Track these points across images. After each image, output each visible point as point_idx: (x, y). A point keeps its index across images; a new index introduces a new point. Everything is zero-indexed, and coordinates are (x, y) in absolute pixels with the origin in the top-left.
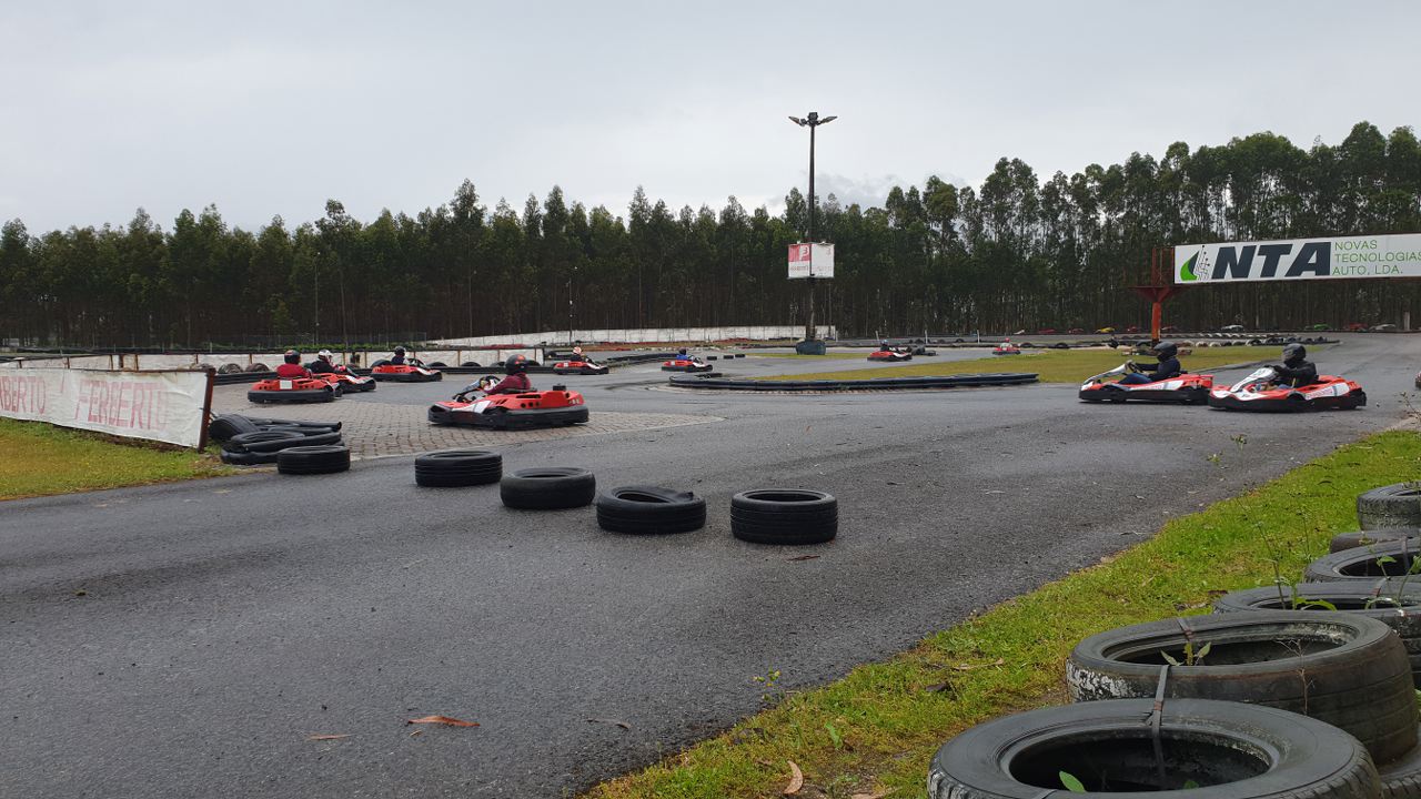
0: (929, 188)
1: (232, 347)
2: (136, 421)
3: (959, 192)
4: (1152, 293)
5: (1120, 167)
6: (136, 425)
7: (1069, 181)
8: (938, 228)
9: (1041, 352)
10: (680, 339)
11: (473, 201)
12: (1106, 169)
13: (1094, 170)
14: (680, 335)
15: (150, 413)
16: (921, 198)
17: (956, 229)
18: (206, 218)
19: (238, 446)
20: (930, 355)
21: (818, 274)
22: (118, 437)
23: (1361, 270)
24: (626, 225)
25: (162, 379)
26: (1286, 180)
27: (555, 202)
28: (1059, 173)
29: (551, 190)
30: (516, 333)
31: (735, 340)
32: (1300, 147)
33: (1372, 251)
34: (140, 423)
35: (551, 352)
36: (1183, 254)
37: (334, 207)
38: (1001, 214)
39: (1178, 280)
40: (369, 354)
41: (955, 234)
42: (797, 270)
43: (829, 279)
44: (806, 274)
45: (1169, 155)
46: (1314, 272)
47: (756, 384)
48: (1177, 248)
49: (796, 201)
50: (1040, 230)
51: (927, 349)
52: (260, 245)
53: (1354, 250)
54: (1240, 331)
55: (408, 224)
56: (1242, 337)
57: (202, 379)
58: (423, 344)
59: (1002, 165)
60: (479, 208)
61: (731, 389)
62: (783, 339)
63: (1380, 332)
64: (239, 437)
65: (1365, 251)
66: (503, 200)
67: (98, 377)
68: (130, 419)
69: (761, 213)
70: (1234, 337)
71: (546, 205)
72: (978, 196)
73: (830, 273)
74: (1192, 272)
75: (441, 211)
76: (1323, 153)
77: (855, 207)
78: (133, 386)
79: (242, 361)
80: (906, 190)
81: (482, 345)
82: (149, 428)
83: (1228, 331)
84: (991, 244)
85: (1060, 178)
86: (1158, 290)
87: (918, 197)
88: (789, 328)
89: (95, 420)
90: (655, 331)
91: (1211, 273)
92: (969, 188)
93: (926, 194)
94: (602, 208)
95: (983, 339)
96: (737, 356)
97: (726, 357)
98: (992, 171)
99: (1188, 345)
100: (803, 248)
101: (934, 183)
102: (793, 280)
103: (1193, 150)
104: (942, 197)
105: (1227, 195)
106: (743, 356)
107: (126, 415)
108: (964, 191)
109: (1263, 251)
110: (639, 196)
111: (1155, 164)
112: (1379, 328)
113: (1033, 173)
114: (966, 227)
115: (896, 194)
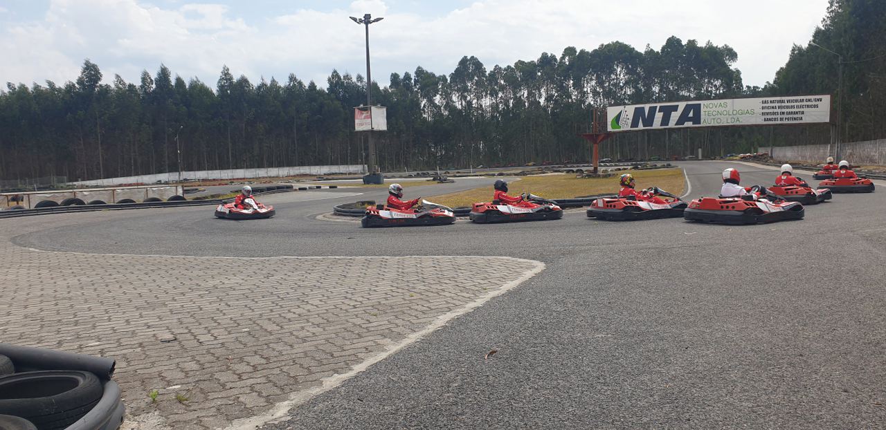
0: (417, 75)
3: (437, 78)
4: (594, 138)
7: (503, 70)
11: (98, 79)
12: (527, 63)
13: (520, 64)
16: (413, 81)
17: (437, 102)
21: (376, 128)
23: (719, 121)
24: (215, 91)
26: (630, 72)
28: (497, 66)
32: (638, 51)
33: (724, 109)
36: (612, 112)
39: (610, 129)
42: (361, 125)
43: (384, 131)
44: (369, 128)
45: (565, 54)
46: (692, 123)
48: (608, 109)
53: (714, 108)
59: (464, 62)
65: (720, 109)
71: (156, 80)
72: (449, 81)
73: (384, 127)
74: (618, 124)
75: (68, 86)
76: (652, 54)
80: (402, 76)
86: (597, 136)
87: (410, 80)
91: (630, 125)
92: (443, 75)
94: (198, 80)
98: (457, 65)
100: (365, 110)
101: (420, 72)
103: (578, 52)
104: (427, 81)
108: (440, 77)
109: (661, 109)
110: (226, 72)
113: (483, 66)
114: (443, 100)
115: (395, 77)
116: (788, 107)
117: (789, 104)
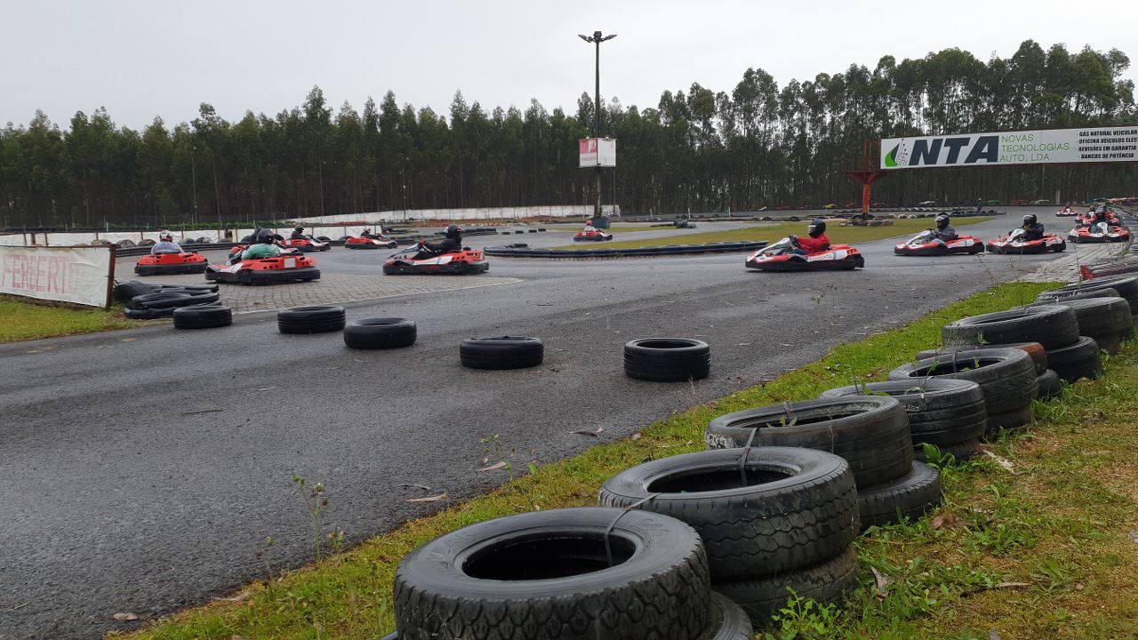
0: (691, 93)
1: (125, 226)
2: (52, 286)
3: (715, 96)
4: (863, 177)
5: (842, 76)
6: (53, 291)
7: (801, 87)
8: (699, 125)
9: (777, 224)
10: (495, 217)
11: (322, 104)
12: (832, 77)
13: (822, 78)
14: (495, 213)
15: (64, 280)
16: (686, 100)
17: (714, 126)
18: (97, 119)
19: (139, 304)
20: (691, 227)
21: (603, 163)
22: (38, 299)
23: (1021, 158)
24: (449, 123)
25: (73, 253)
26: (970, 87)
27: (389, 105)
28: (793, 81)
29: (386, 94)
30: (360, 212)
31: (539, 217)
32: (980, 60)
33: (1028, 143)
34: (56, 288)
35: (388, 228)
36: (887, 145)
37: (206, 109)
38: (748, 113)
39: (883, 166)
40: (240, 231)
41: (713, 130)
42: (586, 160)
43: (612, 167)
44: (592, 163)
45: (880, 66)
46: (986, 160)
47: (551, 253)
48: (883, 141)
49: (586, 104)
50: (779, 126)
51: (689, 223)
52: (145, 141)
53: (1016, 142)
54: (933, 205)
55: (269, 123)
56: (934, 211)
57: (105, 254)
58: (283, 222)
59: (749, 74)
60: (327, 109)
61: (532, 257)
62: (577, 216)
63: (1038, 205)
64: (140, 298)
65: (1023, 143)
66: (346, 103)
67: (18, 252)
68: (47, 285)
69: (558, 112)
70: (928, 211)
71: (383, 107)
72: (731, 99)
73: (613, 163)
74: (894, 160)
75: (295, 112)
76: (998, 64)
77: (634, 108)
78: (48, 259)
79: (135, 238)
80: (674, 94)
81: (332, 222)
82: (63, 292)
83: (924, 206)
84: (741, 137)
85: (794, 85)
86: (869, 174)
87: (684, 99)
88: (582, 207)
89: (19, 287)
90: (474, 210)
91: (908, 162)
92: (723, 93)
93: (689, 98)
94: (428, 108)
95: (734, 214)
96: (540, 230)
97: (531, 231)
98: (741, 79)
99: (892, 217)
100: (591, 143)
101: (695, 88)
102: (584, 168)
103: (898, 62)
104: (702, 101)
105: (925, 97)
106: (544, 230)
107: (43, 282)
108: (719, 95)
109: (948, 143)
110: (458, 100)
111: (868, 72)
112: (1036, 203)
113: (774, 81)
114: (722, 123)
115: (666, 97)
116: (1114, 141)
117: (1118, 137)
